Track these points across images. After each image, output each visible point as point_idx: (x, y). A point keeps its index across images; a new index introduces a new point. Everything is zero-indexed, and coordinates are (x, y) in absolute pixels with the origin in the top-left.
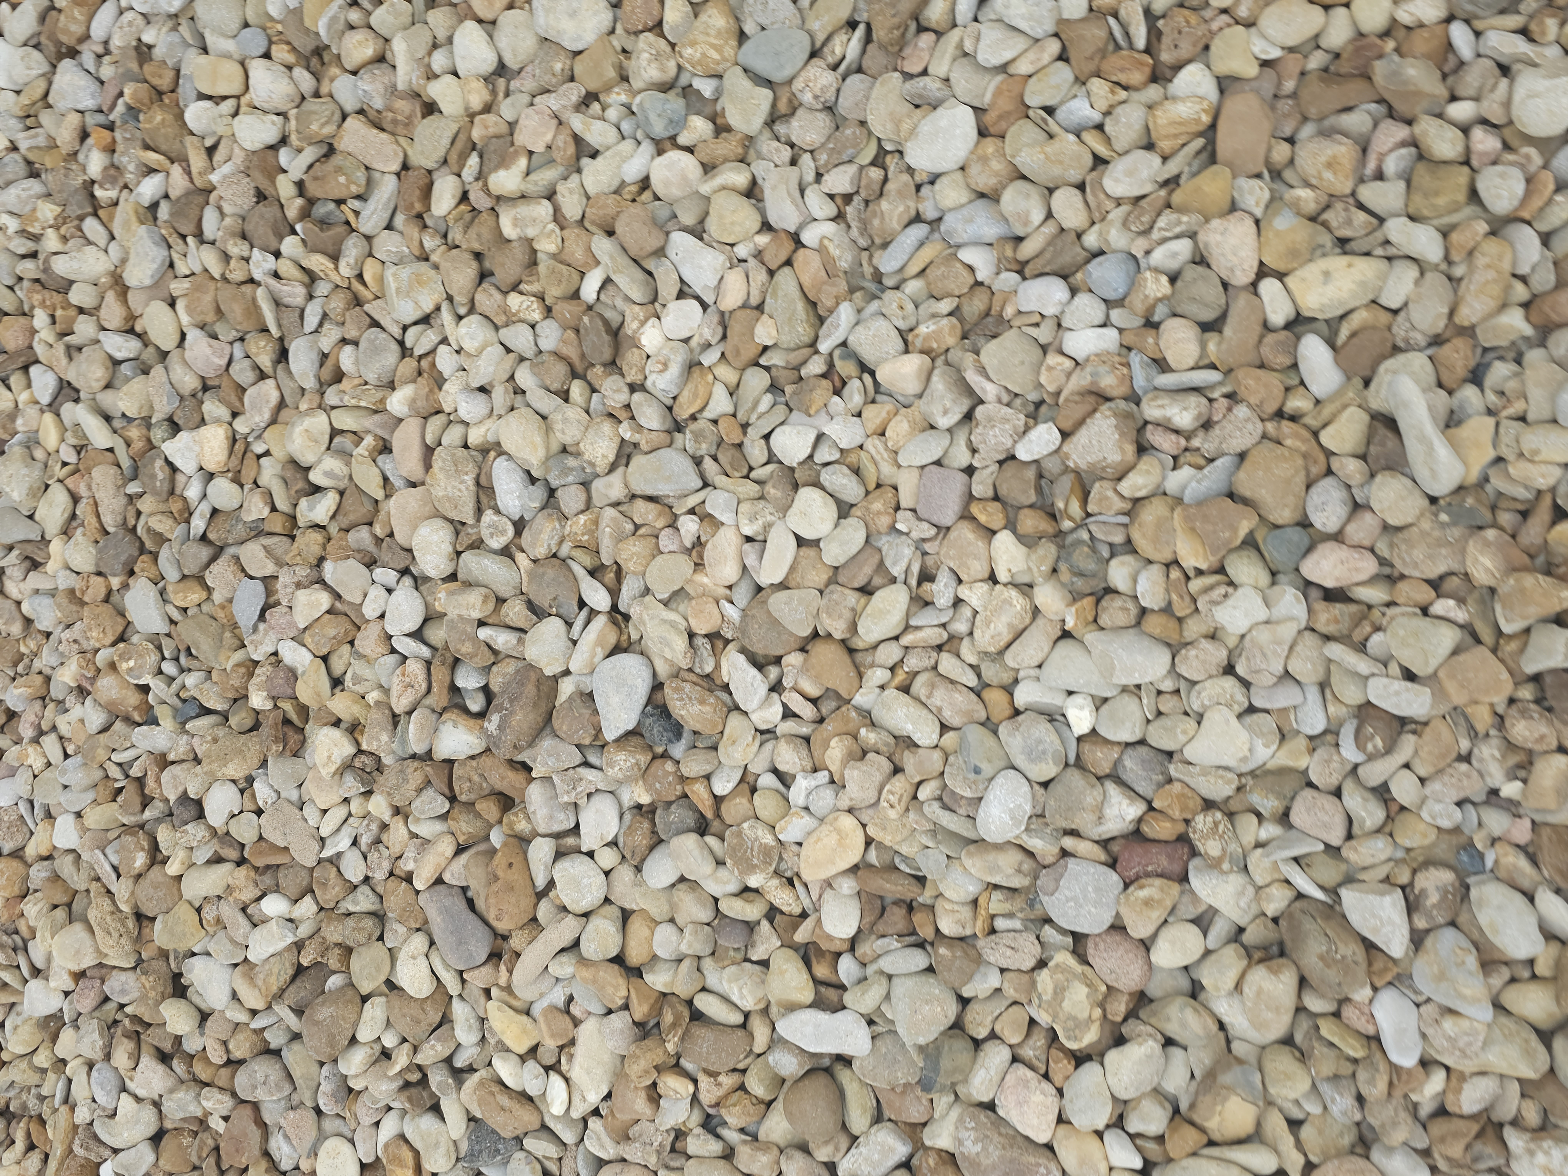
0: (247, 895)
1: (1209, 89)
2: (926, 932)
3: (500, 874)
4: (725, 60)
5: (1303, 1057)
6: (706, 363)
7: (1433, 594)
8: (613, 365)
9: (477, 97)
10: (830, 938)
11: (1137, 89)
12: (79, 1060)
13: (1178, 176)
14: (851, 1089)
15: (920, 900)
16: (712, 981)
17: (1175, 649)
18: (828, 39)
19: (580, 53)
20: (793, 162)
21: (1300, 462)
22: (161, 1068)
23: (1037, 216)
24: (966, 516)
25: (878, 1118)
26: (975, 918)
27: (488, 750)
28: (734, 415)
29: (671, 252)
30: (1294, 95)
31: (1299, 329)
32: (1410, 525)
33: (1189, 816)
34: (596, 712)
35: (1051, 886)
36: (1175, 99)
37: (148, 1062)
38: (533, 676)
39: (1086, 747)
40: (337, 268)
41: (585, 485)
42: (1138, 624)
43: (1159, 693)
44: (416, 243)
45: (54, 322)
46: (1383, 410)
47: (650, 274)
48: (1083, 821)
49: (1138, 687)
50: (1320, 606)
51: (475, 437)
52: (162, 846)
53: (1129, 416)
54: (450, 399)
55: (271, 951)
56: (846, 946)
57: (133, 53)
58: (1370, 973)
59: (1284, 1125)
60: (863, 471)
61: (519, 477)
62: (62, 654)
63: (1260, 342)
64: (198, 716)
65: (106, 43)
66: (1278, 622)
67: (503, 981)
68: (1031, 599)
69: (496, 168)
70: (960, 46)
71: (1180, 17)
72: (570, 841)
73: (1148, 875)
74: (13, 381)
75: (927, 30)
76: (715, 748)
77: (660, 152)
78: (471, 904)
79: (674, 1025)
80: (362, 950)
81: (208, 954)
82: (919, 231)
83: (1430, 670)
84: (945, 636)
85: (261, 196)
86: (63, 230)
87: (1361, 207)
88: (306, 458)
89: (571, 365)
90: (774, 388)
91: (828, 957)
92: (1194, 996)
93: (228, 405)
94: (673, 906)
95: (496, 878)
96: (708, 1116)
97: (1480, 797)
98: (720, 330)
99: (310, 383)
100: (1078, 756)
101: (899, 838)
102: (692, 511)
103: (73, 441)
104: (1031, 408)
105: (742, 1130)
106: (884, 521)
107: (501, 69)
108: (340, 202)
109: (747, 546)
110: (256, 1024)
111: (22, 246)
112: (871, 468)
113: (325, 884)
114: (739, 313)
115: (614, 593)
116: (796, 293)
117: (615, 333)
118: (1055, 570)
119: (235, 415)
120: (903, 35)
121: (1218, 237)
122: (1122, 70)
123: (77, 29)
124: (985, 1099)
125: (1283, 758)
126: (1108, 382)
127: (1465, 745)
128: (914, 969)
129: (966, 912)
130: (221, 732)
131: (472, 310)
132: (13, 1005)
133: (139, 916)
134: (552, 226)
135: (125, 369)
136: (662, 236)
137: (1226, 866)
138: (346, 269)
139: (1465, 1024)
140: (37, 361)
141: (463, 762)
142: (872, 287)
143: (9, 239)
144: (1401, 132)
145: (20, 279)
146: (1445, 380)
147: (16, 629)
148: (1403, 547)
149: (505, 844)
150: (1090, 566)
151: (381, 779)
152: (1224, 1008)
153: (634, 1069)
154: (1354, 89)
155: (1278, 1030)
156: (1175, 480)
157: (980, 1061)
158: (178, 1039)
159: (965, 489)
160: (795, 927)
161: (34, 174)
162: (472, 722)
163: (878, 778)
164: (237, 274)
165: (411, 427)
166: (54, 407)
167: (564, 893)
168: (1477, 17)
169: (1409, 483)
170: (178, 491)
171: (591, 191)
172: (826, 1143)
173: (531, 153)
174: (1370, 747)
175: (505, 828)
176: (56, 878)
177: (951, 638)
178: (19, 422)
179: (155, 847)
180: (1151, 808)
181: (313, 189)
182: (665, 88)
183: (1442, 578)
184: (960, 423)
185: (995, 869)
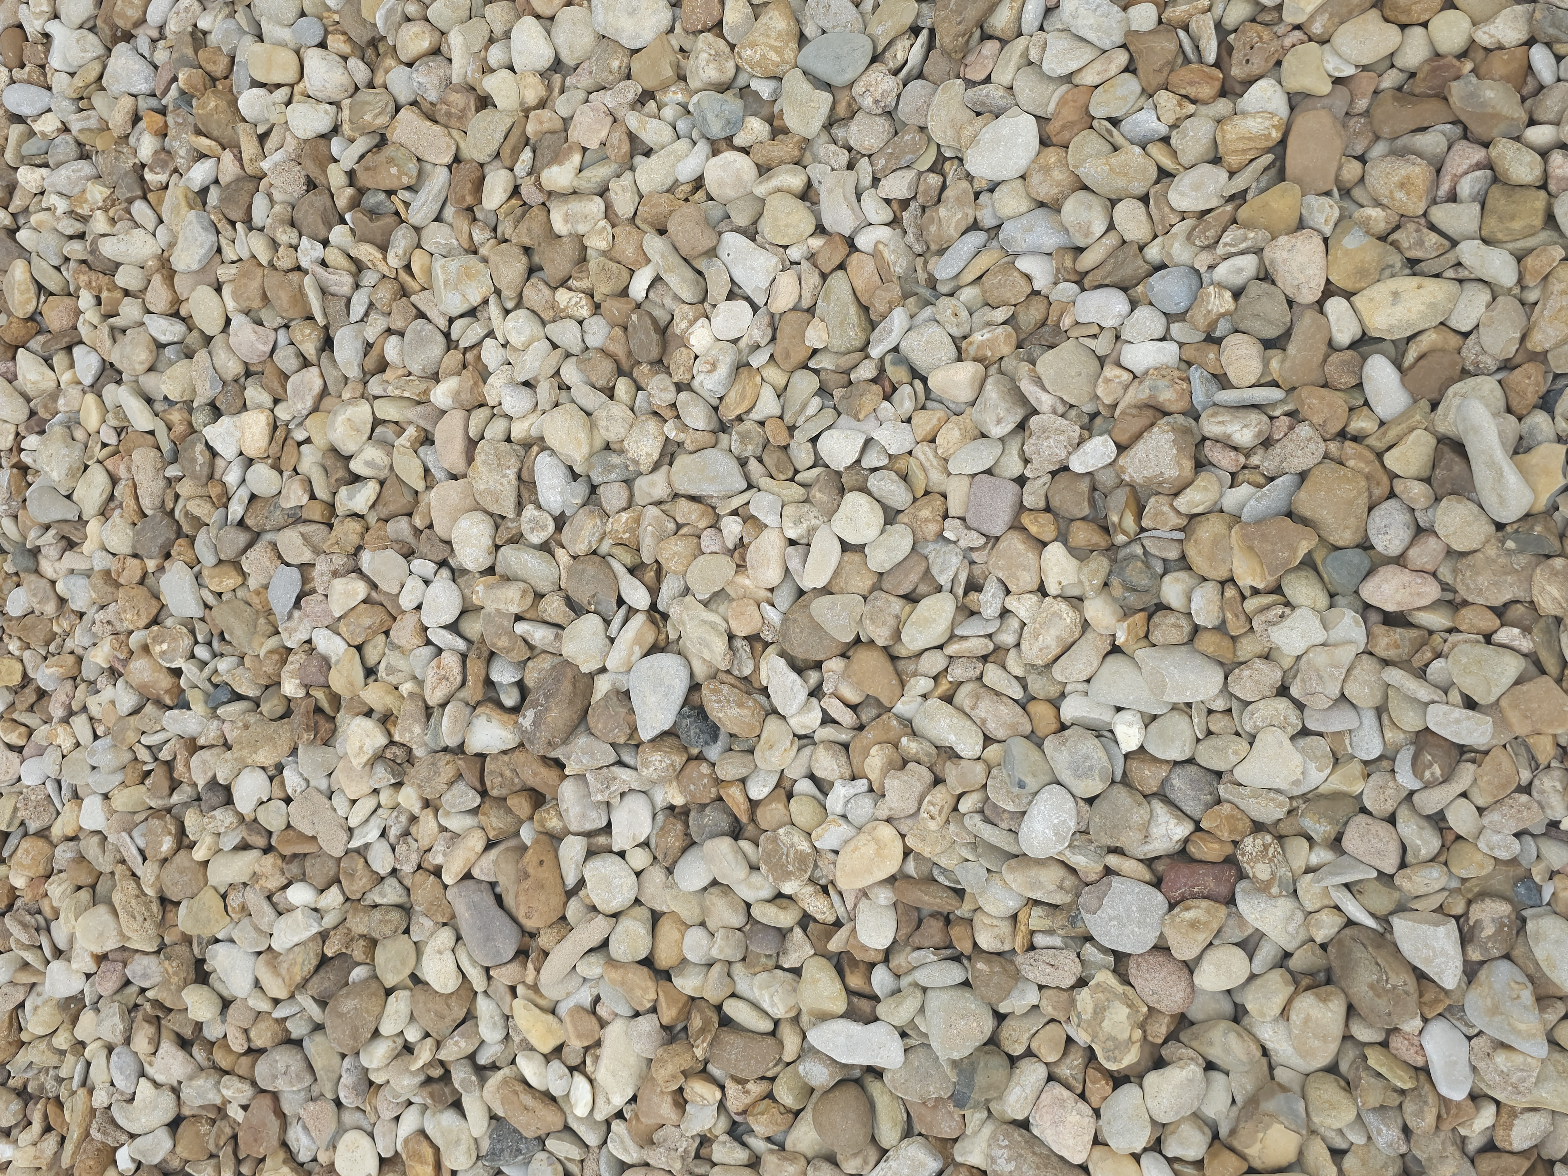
0: (273, 883)
1: (1279, 105)
2: (965, 947)
3: (531, 871)
4: (785, 62)
5: (1349, 1086)
6: (755, 365)
7: (1498, 622)
8: (660, 364)
9: (533, 92)
10: (865, 948)
11: (1205, 103)
12: (98, 1044)
13: (1246, 191)
14: (882, 1101)
15: (958, 913)
16: (743, 986)
17: (1228, 669)
18: (890, 44)
19: (638, 51)
20: (850, 166)
21: (1363, 483)
22: (181, 1055)
23: (1099, 227)
24: (1016, 526)
25: (908, 1132)
26: (1014, 934)
27: (521, 745)
28: (781, 417)
29: (722, 252)
30: (1367, 113)
31: (1365, 349)
32: (1475, 551)
33: (1238, 839)
34: (632, 711)
35: (1094, 903)
36: (1244, 114)
37: (167, 1047)
38: (569, 673)
39: (1134, 765)
40: (385, 259)
41: (628, 482)
42: (1191, 641)
43: (1210, 712)
44: (466, 236)
45: (99, 303)
46: (1450, 434)
47: (700, 273)
48: (1128, 840)
49: (1189, 705)
50: (1380, 630)
51: (518, 431)
52: (188, 830)
53: (1187, 431)
54: (494, 392)
55: (296, 940)
56: (880, 957)
57: (189, 39)
58: (1421, 1004)
59: (1327, 1154)
60: (912, 478)
61: (561, 473)
62: (95, 635)
63: (1325, 361)
64: (229, 701)
65: (161, 28)
66: (1335, 645)
67: (530, 980)
68: (1081, 612)
69: (549, 164)
70: (1025, 53)
71: (1253, 32)
72: (602, 840)
73: (1194, 896)
74: (56, 360)
75: (991, 37)
76: (752, 752)
77: (715, 153)
78: (499, 900)
79: (703, 1030)
80: (388, 942)
81: (232, 941)
82: (976, 239)
83: (1492, 699)
84: (991, 647)
85: (311, 185)
86: (111, 213)
87: (1432, 227)
88: (347, 448)
89: (616, 362)
90: (823, 391)
91: (862, 968)
92: (1236, 1020)
93: (270, 391)
94: (704, 910)
95: (527, 876)
96: (734, 1123)
97: (1540, 830)
98: (769, 332)
99: (353, 372)
100: (1124, 773)
101: (938, 850)
102: (735, 513)
103: (114, 422)
104: (1086, 419)
105: (769, 1139)
106: (932, 529)
107: (557, 65)
108: (390, 193)
109: (791, 549)
110: (278, 1014)
111: (70, 227)
112: (921, 476)
113: (351, 876)
114: (789, 316)
115: (654, 591)
116: (850, 298)
117: (663, 331)
118: (1106, 584)
119: (276, 401)
120: (968, 41)
121: (1285, 254)
122: (1191, 83)
123: (133, 14)
124: (1020, 1117)
125: (1336, 783)
126: (1167, 396)
127: (1525, 776)
128: (950, 983)
129: (1005, 928)
130: (252, 719)
131: (519, 305)
132: (34, 985)
133: (163, 900)
134: (603, 223)
135: (169, 352)
136: (714, 237)
137: (1275, 890)
138: (394, 260)
139: (1518, 1059)
140: (81, 342)
141: (495, 757)
142: (926, 293)
143: (58, 219)
144: (1478, 154)
145: (67, 259)
146: (1514, 404)
147: (50, 608)
148: (1468, 574)
149: (536, 842)
150: (1144, 581)
151: (412, 771)
152: (1270, 1034)
153: (662, 1074)
154: (1429, 109)
155: (1323, 1059)
156: (1233, 498)
157: (1015, 1078)
158: (199, 1026)
159: (1016, 499)
160: (829, 937)
161: (84, 156)
162: (506, 717)
163: (919, 788)
164: (285, 261)
165: (455, 419)
166: (96, 388)
167: (594, 893)
168: (1559, 41)
169: (1476, 508)
170: (217, 476)
171: (644, 189)
172: (855, 1155)
173: (585, 150)
174: (1427, 774)
175: (536, 824)
176: (81, 859)
177: (997, 648)
178: (61, 401)
179: (182, 832)
180: (1198, 829)
181: (363, 179)
182: (722, 88)
183: (1506, 605)
184: (1013, 432)
185: (1036, 884)
